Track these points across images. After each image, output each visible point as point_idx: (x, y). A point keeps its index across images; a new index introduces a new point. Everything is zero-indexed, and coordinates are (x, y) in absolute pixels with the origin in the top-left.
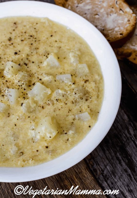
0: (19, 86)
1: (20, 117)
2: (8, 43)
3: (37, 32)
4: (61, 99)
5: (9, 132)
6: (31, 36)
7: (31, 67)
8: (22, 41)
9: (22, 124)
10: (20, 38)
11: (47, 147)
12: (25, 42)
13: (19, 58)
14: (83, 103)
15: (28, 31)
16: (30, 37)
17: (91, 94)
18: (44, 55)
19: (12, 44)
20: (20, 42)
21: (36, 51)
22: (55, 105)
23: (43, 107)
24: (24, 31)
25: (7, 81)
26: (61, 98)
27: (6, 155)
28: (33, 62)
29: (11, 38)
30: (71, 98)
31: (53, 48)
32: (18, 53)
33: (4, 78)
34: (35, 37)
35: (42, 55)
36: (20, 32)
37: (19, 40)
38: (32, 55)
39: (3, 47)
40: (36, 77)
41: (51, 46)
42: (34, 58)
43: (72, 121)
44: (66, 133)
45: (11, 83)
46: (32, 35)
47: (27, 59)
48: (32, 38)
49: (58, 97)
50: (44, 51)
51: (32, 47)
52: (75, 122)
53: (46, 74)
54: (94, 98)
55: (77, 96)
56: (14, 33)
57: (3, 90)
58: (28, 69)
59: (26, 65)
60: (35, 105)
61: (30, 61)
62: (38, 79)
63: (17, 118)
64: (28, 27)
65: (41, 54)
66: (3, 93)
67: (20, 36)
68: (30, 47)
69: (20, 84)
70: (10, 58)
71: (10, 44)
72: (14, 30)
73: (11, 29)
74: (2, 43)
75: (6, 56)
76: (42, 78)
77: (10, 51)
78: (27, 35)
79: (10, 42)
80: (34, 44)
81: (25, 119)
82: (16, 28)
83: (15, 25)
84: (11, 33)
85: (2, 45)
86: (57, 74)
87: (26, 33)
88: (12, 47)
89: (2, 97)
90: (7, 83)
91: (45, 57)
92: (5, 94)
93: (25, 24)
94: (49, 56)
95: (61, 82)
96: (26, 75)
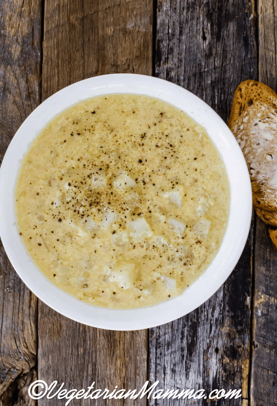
0: (122, 209)
1: (104, 246)
2: (139, 140)
3: (181, 142)
4: (159, 248)
5: (85, 256)
6: (171, 146)
7: (148, 190)
8: (157, 146)
9: (103, 253)
10: (156, 141)
11: (114, 293)
12: (159, 150)
13: (141, 170)
14: (179, 266)
15: (171, 135)
16: (168, 146)
17: (194, 261)
18: (172, 182)
19: (143, 144)
20: (154, 147)
21: (166, 171)
22: (148, 251)
23: (134, 246)
24: (166, 133)
25: (112, 193)
26: (160, 246)
27: (70, 279)
28: (154, 185)
29: (146, 135)
30: (170, 253)
31: (187, 177)
32: (144, 162)
33: (112, 187)
34: (175, 150)
35: (169, 180)
36: (161, 132)
37: (154, 142)
38: (158, 175)
39: (130, 142)
40: (147, 206)
41: (187, 174)
42: (159, 180)
43: (156, 280)
44: (141, 290)
45: (115, 198)
46: (173, 146)
47: (150, 176)
48: (171, 148)
49: (157, 243)
50: (175, 176)
51: (164, 162)
52: (158, 282)
53: (160, 208)
54: (194, 267)
55: (177, 255)
56: (153, 128)
57: (103, 202)
58: (144, 191)
59: (144, 183)
60: (127, 240)
61: (151, 180)
62: (148, 209)
63: (102, 244)
64: (175, 129)
65: (169, 177)
66: (100, 206)
67: (158, 138)
68: (162, 161)
69: (124, 207)
70: (131, 164)
71: (140, 143)
72: (155, 124)
73: (152, 121)
74: (131, 137)
75: (127, 157)
76: (153, 211)
77: (136, 154)
78: (168, 141)
79: (142, 140)
80: (168, 159)
81: (109, 250)
82: (159, 124)
83: (160, 117)
84: (149, 127)
85: (130, 140)
86: (173, 215)
87: (167, 137)
88: (140, 149)
89: (97, 212)
90: (111, 196)
91: (171, 185)
92: (102, 209)
93: (173, 123)
94: (177, 186)
95: (171, 227)
96: (137, 199)
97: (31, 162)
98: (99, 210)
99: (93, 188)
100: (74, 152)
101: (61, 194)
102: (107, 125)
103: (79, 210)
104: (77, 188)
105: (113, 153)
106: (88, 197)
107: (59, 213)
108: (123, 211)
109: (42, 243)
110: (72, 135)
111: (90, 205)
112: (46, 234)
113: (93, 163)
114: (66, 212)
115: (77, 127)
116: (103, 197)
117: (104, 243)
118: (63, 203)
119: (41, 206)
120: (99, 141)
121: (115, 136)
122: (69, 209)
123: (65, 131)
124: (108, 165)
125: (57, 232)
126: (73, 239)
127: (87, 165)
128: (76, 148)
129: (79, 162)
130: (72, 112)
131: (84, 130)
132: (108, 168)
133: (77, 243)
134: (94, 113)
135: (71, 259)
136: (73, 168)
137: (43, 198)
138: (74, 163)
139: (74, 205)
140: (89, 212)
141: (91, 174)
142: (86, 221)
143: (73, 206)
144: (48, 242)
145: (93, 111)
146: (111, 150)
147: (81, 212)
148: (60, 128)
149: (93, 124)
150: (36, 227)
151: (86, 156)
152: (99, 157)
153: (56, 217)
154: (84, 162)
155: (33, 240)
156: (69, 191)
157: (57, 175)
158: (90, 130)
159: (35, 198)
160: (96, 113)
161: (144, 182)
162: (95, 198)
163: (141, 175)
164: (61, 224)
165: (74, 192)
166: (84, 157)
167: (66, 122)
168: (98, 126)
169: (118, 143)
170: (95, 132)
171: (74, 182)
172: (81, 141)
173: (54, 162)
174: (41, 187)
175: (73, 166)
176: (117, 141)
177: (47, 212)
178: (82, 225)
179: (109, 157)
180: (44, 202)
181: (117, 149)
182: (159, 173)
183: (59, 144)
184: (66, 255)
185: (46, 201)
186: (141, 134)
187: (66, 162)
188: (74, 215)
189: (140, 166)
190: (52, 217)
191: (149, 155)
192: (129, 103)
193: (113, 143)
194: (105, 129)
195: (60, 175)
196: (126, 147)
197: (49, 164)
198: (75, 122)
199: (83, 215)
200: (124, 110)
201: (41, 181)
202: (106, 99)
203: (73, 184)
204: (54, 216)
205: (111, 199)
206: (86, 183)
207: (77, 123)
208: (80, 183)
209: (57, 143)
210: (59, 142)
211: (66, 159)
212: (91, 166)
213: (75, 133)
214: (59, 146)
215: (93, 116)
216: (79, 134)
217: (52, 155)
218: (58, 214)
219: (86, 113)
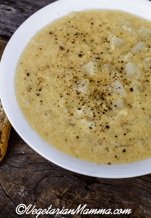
0: (114, 77)
1: (140, 101)
2: (64, 52)
3: (77, 28)
5: (145, 118)
6: (76, 34)
7: (104, 57)
8: (73, 43)
9: (147, 104)
10: (69, 41)
12: (77, 42)
13: (87, 57)
15: (69, 32)
18: (104, 42)
19: (68, 50)
20: (73, 45)
21: (94, 43)
23: (147, 81)
24: (65, 34)
25: (98, 82)
28: (102, 53)
29: (62, 46)
31: (104, 32)
32: (82, 54)
33: (93, 80)
34: (80, 33)
35: (102, 43)
36: (63, 37)
37: (69, 44)
38: (95, 48)
39: (63, 58)
40: (117, 62)
41: (101, 31)
42: (99, 49)
45: (103, 81)
46: (77, 33)
47: (94, 54)
48: (78, 35)
49: (149, 65)
50: (100, 38)
51: (87, 42)
53: (122, 54)
56: (58, 41)
57: (104, 90)
58: (105, 61)
59: (99, 58)
60: (140, 83)
61: (98, 54)
62: (120, 62)
63: (139, 102)
64: (65, 29)
65: (100, 43)
66: (106, 92)
67: (67, 40)
68: (85, 43)
69: (113, 75)
70: (80, 62)
71: (66, 52)
72: (56, 39)
73: (52, 40)
74: (59, 55)
75: (74, 63)
76: (122, 60)
77: (73, 57)
78: (72, 35)
79: (64, 50)
80: (86, 39)
81: (145, 98)
82: (57, 36)
83: (52, 35)
84: (57, 43)
85: (61, 57)
86: (129, 49)
87: (69, 35)
88: (70, 53)
89: (110, 96)
90: (101, 83)
91: (106, 43)
92: (109, 92)
93: (60, 28)
94: (109, 39)
95: (138, 52)
96: (109, 65)
97: (47, 133)
98: (109, 94)
99: (89, 93)
100: (53, 97)
101: (85, 119)
102: (43, 69)
103: (104, 109)
104: (84, 104)
105: (66, 71)
106: (96, 98)
107: (101, 125)
108: (116, 78)
109: (123, 148)
110: (38, 95)
111: (103, 99)
112: (116, 143)
113: (69, 87)
114: (102, 120)
115: (34, 89)
116: (99, 88)
117: (138, 100)
118: (94, 120)
119: (90, 138)
120: (52, 77)
121: (53, 65)
122: (100, 117)
123: (33, 99)
124: (74, 77)
125: (117, 133)
126: (127, 122)
127: (68, 92)
128: (50, 96)
129: (63, 97)
130: (20, 89)
131: (39, 85)
132: (77, 78)
133: (132, 121)
134: (28, 74)
135: (145, 129)
136: (66, 102)
137: (82, 134)
138: (62, 101)
139: (98, 111)
140: (109, 102)
141: (77, 91)
142: (115, 106)
143: (99, 113)
144: (124, 143)
145: (27, 75)
146: (64, 72)
147: (106, 108)
148: (28, 102)
149: (36, 78)
150: (107, 148)
151: (60, 90)
152: (65, 82)
153: (104, 129)
154: (64, 93)
155: (118, 155)
156: (85, 112)
157: (67, 117)
158: (40, 81)
159: (80, 141)
160: (29, 73)
161: (97, 58)
162: (98, 94)
163: (91, 59)
164: (111, 127)
165: (87, 107)
166: (61, 92)
167: (26, 96)
168: (40, 75)
169: (60, 66)
170: (44, 78)
171: (78, 105)
172: (47, 90)
173: (55, 115)
174: (72, 133)
175: (65, 102)
176: (58, 66)
177: (96, 135)
178: (117, 110)
179: (69, 74)
180: (87, 135)
181: (64, 68)
182: (94, 47)
183: (42, 107)
184: (141, 132)
185: (86, 132)
186: (59, 49)
187: (59, 106)
188: (107, 115)
189: (84, 57)
190: (102, 132)
191: (78, 50)
192: (32, 50)
193: (58, 69)
194: (44, 71)
195: (68, 115)
196: (66, 61)
197: (55, 120)
198: (29, 90)
199: (109, 108)
200: (36, 55)
201: (67, 131)
202: (21, 63)
203: (79, 106)
204: (102, 131)
205: (103, 84)
206: (83, 98)
207: (31, 88)
208: (81, 101)
209: (40, 108)
210: (40, 106)
211: (57, 106)
212: (70, 89)
213: (38, 92)
214: (43, 108)
215: (30, 76)
216: (40, 90)
217: (49, 115)
218: (101, 127)
219: (26, 80)
